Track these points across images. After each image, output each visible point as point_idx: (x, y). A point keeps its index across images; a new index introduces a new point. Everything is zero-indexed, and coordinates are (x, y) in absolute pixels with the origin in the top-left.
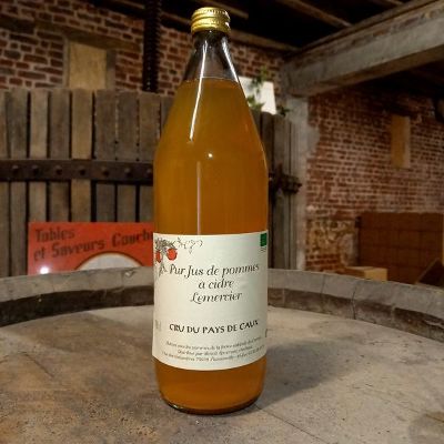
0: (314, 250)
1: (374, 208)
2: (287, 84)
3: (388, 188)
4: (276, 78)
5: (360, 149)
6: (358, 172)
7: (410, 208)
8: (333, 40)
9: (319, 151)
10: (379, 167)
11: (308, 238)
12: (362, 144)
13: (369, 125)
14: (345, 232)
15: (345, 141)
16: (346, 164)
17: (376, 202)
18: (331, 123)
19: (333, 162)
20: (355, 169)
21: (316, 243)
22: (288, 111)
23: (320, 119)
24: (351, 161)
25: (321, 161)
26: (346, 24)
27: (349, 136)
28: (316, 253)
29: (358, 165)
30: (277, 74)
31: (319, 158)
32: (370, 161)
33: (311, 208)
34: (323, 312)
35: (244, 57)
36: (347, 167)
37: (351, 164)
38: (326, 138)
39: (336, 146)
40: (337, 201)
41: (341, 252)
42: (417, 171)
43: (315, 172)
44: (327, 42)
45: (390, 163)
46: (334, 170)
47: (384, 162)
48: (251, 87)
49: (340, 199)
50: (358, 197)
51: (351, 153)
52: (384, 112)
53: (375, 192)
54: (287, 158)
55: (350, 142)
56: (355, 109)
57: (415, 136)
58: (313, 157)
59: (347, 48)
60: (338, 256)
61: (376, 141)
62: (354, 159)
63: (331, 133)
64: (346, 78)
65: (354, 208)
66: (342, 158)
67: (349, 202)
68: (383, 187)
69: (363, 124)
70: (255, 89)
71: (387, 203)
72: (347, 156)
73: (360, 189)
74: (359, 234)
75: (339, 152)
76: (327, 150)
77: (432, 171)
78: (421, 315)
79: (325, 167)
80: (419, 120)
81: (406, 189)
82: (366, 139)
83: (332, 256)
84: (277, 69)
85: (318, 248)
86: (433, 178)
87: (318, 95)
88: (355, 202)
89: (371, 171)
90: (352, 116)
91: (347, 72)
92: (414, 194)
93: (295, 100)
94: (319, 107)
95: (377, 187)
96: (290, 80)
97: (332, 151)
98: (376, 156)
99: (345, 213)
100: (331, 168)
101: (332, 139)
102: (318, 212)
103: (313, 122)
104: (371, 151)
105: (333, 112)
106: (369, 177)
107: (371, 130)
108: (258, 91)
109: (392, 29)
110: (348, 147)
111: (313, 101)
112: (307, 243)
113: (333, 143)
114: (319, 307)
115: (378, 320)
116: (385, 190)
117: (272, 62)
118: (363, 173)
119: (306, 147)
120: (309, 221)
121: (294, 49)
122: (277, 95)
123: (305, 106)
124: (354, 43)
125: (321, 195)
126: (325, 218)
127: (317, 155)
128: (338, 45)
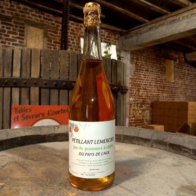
0: (133, 117)
1: (159, 99)
2: (121, 45)
3: (165, 91)
4: (117, 43)
5: (152, 74)
6: (152, 84)
7: (174, 100)
8: (141, 27)
9: (135, 75)
10: (161, 82)
11: (130, 112)
12: (153, 72)
13: (156, 63)
14: (146, 110)
15: (146, 70)
16: (146, 80)
17: (159, 97)
18: (140, 62)
19: (141, 79)
20: (150, 83)
21: (133, 114)
22: (122, 57)
23: (135, 61)
24: (148, 79)
25: (136, 79)
26: (147, 21)
27: (148, 68)
28: (134, 118)
29: (151, 81)
30: (117, 41)
31: (135, 77)
32: (157, 79)
33: (131, 99)
34: (139, 144)
35: (103, 34)
36: (147, 81)
37: (148, 80)
38: (138, 69)
39: (142, 72)
40: (143, 96)
41: (144, 118)
42: (177, 84)
43: (133, 83)
44: (138, 28)
45: (165, 80)
46: (141, 83)
47: (163, 80)
48: (106, 47)
49: (144, 95)
50: (151, 94)
51: (148, 75)
52: (163, 58)
53: (159, 92)
54: (122, 79)
55: (148, 71)
56: (150, 57)
57: (176, 69)
58: (132, 77)
59: (147, 31)
60: (143, 120)
61: (159, 71)
62: (150, 78)
63: (140, 67)
64: (147, 43)
65: (150, 99)
66: (145, 77)
67: (148, 96)
68: (162, 90)
69: (154, 63)
70: (108, 48)
71: (164, 97)
72: (147, 77)
73: (152, 91)
74: (152, 110)
75: (143, 75)
76: (138, 74)
77: (183, 83)
78: (180, 146)
79: (138, 82)
80: (178, 62)
81: (172, 91)
82: (155, 70)
83: (140, 120)
84: (117, 39)
85: (134, 116)
86: (184, 87)
87: (135, 50)
88: (150, 97)
89: (157, 83)
90: (149, 60)
91: (147, 41)
92: (176, 93)
93: (125, 53)
94: (135, 56)
95: (160, 90)
96: (123, 44)
97: (141, 74)
98: (159, 77)
99: (146, 101)
100: (140, 82)
101: (141, 70)
102: (134, 101)
103: (132, 62)
104: (157, 75)
105: (141, 58)
106: (156, 86)
107: (157, 66)
108: (109, 49)
109: (166, 23)
110: (147, 73)
111: (132, 53)
112: (130, 114)
113: (141, 71)
114: (137, 143)
115: (162, 148)
116: (163, 92)
117: (115, 36)
118: (154, 84)
119: (129, 73)
120: (131, 105)
121: (124, 31)
122: (117, 50)
123: (129, 55)
124: (150, 29)
125: (136, 93)
126: (137, 103)
127: (134, 76)
128: (143, 30)
